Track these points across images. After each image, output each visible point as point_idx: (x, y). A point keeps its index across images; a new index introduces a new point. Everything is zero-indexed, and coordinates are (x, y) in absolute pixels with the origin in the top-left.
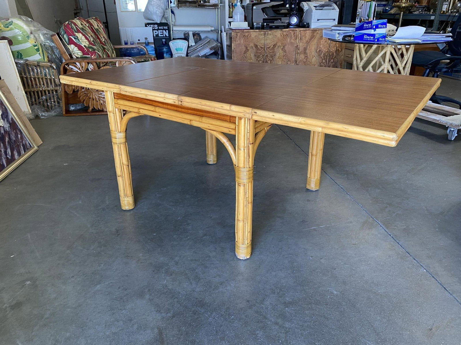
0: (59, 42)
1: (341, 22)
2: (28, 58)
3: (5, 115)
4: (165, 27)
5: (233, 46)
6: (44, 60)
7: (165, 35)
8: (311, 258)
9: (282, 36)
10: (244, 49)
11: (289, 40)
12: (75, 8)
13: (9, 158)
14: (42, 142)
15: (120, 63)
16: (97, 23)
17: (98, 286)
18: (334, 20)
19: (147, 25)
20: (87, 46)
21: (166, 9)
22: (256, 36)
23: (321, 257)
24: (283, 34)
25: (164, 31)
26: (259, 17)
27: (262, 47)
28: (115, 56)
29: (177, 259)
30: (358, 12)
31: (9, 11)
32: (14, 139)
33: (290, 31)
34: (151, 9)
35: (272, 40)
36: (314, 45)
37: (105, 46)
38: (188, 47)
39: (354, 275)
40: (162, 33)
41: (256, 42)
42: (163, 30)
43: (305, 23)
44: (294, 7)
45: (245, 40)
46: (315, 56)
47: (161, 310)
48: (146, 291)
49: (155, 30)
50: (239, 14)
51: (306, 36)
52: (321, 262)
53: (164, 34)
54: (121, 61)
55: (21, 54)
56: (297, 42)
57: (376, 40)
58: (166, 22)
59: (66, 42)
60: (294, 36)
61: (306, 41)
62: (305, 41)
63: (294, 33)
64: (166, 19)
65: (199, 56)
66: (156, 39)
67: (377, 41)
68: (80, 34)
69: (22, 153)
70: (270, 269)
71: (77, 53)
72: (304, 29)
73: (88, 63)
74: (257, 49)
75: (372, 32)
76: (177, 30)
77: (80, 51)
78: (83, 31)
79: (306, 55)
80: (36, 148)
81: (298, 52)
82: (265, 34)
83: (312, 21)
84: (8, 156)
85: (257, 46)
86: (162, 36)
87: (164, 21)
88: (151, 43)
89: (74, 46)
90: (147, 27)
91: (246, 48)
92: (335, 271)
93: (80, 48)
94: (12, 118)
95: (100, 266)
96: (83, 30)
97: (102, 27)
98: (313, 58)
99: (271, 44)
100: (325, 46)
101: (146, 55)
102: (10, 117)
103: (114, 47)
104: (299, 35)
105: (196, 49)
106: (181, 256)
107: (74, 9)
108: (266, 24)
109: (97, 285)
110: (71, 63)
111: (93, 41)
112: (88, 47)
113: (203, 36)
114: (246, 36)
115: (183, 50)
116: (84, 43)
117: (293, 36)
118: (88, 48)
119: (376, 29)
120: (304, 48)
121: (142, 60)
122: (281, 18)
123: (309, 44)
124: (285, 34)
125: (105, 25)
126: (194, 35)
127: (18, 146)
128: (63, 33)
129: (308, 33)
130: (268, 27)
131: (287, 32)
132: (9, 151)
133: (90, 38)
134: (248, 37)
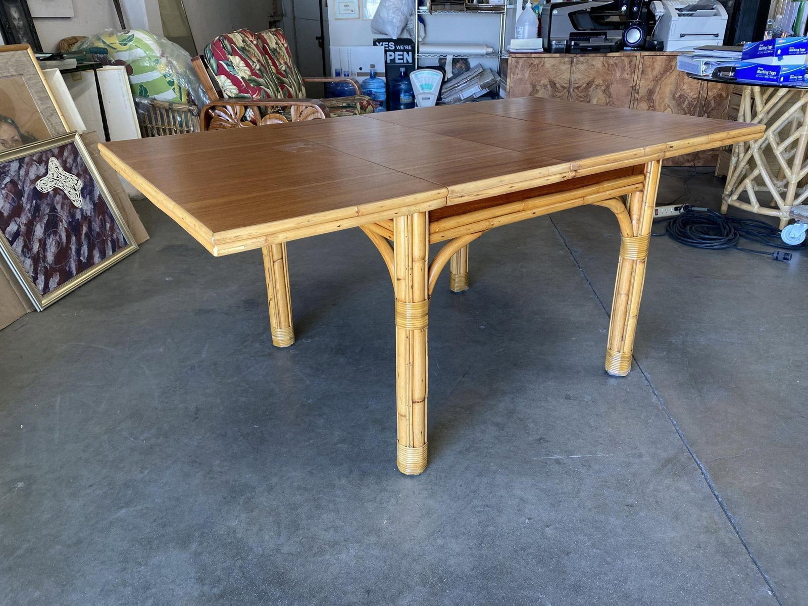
0: (203, 72)
1: (730, 40)
2: (156, 96)
3: (88, 189)
4: (406, 47)
5: (508, 84)
6: (181, 100)
7: (407, 60)
8: (527, 521)
9: (604, 65)
10: (530, 90)
11: (618, 74)
12: (272, 14)
13: (84, 261)
14: (148, 238)
15: (297, 108)
16: (276, 38)
17: (124, 511)
18: (717, 35)
19: (377, 43)
20: (247, 77)
21: (411, 15)
22: (553, 65)
23: (549, 523)
24: (607, 62)
25: (405, 53)
26: (562, 30)
27: (566, 85)
28: (305, 95)
29: (274, 480)
30: (770, 21)
31: (146, 19)
32: (98, 230)
33: (623, 58)
34: (384, 14)
35: (585, 74)
36: (670, 84)
37: (285, 77)
38: (444, 82)
39: (606, 574)
40: (401, 57)
41: (554, 77)
42: (403, 51)
43: (656, 43)
44: (638, 11)
45: (532, 73)
46: (670, 105)
47: (205, 579)
48: (197, 534)
49: (390, 51)
50: (527, 24)
51: (655, 67)
52: (543, 534)
53: (405, 59)
54: (298, 106)
55: (145, 89)
56: (635, 79)
57: (782, 79)
58: (409, 37)
59: (213, 71)
60: (630, 67)
61: (653, 76)
62: (651, 76)
63: (630, 62)
64: (410, 32)
65: (460, 100)
66: (390, 67)
67: (784, 81)
68: (237, 57)
69: (109, 253)
70: (437, 531)
71: (230, 89)
72: (652, 53)
73: (246, 108)
74: (555, 90)
75: (774, 61)
76: (428, 52)
77: (234, 87)
78: (243, 53)
79: (652, 104)
80: (133, 247)
81: (635, 97)
82: (572, 61)
83: (670, 37)
84: (81, 258)
85: (555, 84)
86: (402, 61)
87: (406, 36)
88: (381, 74)
89: (226, 78)
90: (377, 45)
92: (566, 557)
93: (235, 81)
94: (100, 196)
95: (142, 473)
96: (245, 51)
97: (286, 45)
98: (666, 109)
99: (583, 81)
100: (692, 86)
101: (356, 96)
102: (97, 194)
103: (303, 80)
104: (641, 64)
105: (457, 87)
106: (283, 476)
107: (269, 16)
108: (575, 43)
109: (122, 507)
110: (220, 106)
111: (259, 70)
112: (249, 80)
113: (473, 63)
114: (535, 65)
115: (434, 87)
116: (243, 72)
117: (627, 67)
118: (248, 82)
119: (784, 57)
120: (649, 90)
121: (344, 105)
122: (606, 32)
123: (660, 82)
124: (612, 63)
125: (319, 42)
126: (455, 61)
127: (104, 243)
128: (209, 56)
129: (659, 61)
130: (579, 49)
131: (616, 59)
132: (85, 249)
133: (255, 65)
134: (538, 67)
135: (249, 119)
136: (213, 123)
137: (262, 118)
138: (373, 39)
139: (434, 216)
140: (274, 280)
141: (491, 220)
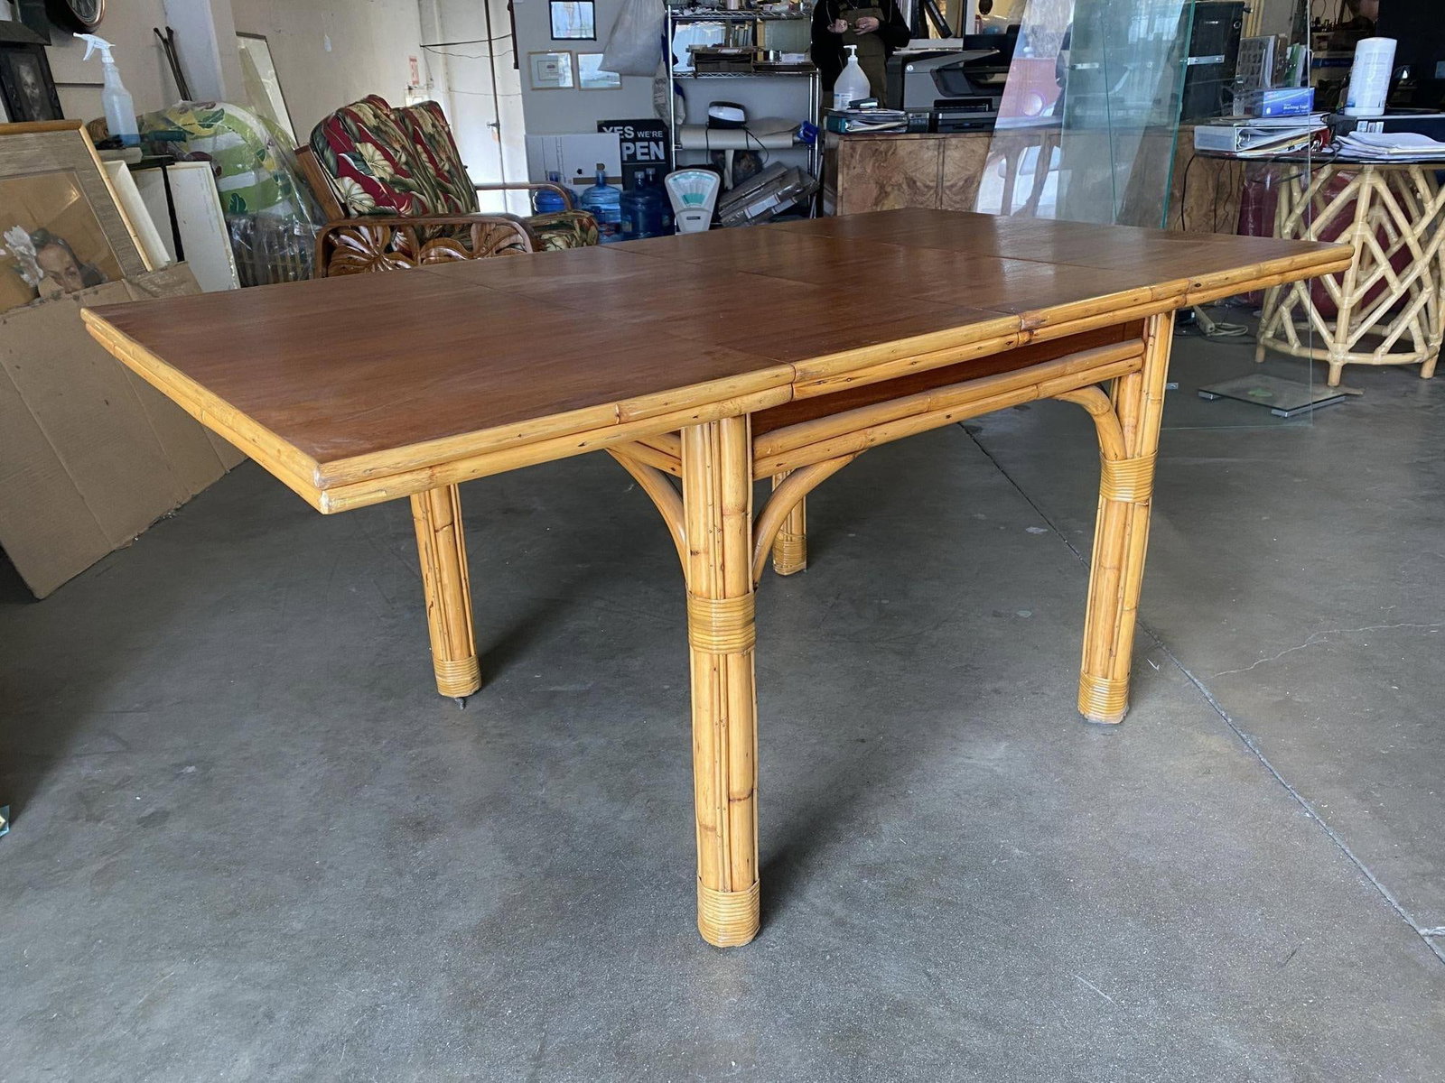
0: (318, 174)
4: (654, 134)
5: (840, 183)
7: (656, 156)
10: (875, 192)
15: (482, 229)
16: (432, 116)
19: (605, 129)
20: (388, 178)
22: (910, 152)
25: (652, 144)
26: (922, 96)
27: (931, 184)
35: (962, 165)
37: (449, 182)
40: (646, 151)
41: (913, 171)
42: (649, 140)
45: (877, 165)
49: (626, 140)
53: (652, 152)
58: (660, 118)
59: (330, 170)
64: (661, 109)
65: (744, 218)
66: (630, 164)
68: (369, 145)
71: (362, 200)
73: (392, 229)
74: (916, 193)
77: (367, 196)
78: (379, 136)
82: (940, 146)
85: (915, 182)
86: (647, 158)
88: (615, 180)
89: (353, 181)
90: (604, 131)
91: (882, 187)
93: (369, 186)
96: (382, 136)
97: (447, 129)
99: (959, 177)
105: (743, 197)
108: (944, 116)
111: (406, 164)
112: (391, 182)
114: (881, 152)
115: (706, 199)
116: (380, 169)
118: (392, 186)
122: (991, 100)
126: (738, 158)
128: (321, 145)
130: (950, 125)
133: (399, 155)
134: (886, 155)
135: (395, 249)
136: (336, 258)
137: (421, 246)
138: (598, 122)
139: (763, 423)
140: (437, 566)
141: (869, 430)
